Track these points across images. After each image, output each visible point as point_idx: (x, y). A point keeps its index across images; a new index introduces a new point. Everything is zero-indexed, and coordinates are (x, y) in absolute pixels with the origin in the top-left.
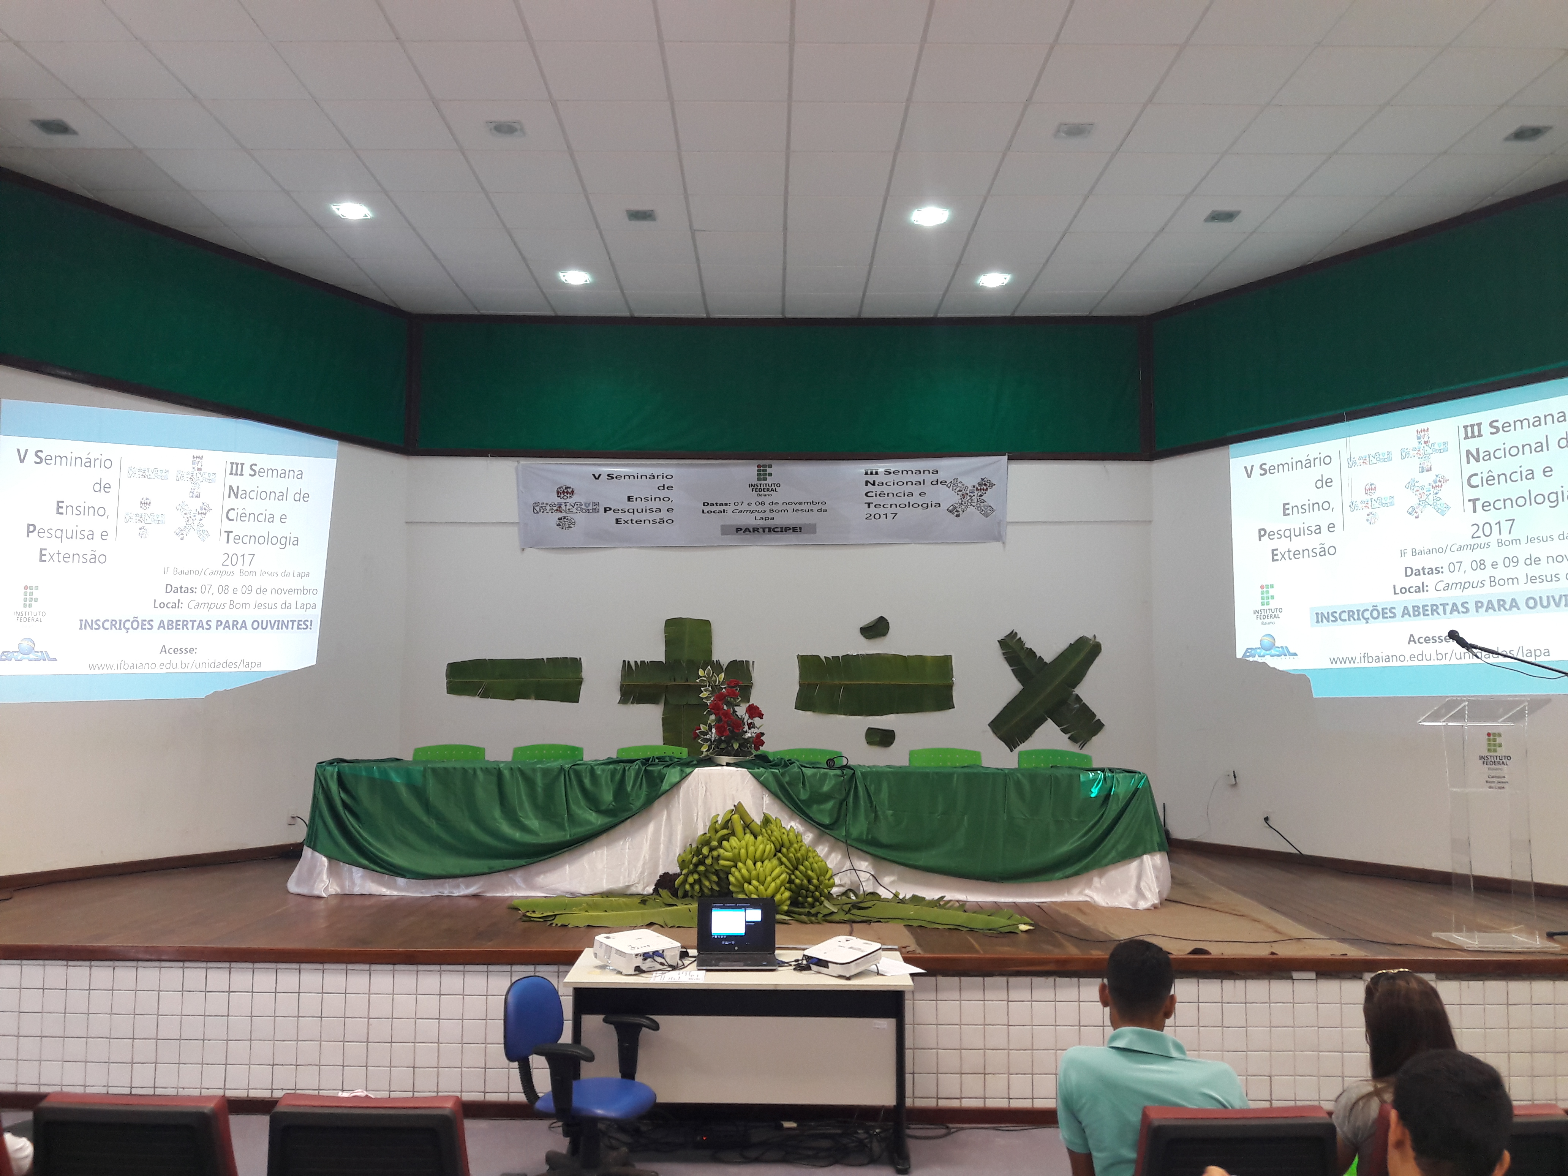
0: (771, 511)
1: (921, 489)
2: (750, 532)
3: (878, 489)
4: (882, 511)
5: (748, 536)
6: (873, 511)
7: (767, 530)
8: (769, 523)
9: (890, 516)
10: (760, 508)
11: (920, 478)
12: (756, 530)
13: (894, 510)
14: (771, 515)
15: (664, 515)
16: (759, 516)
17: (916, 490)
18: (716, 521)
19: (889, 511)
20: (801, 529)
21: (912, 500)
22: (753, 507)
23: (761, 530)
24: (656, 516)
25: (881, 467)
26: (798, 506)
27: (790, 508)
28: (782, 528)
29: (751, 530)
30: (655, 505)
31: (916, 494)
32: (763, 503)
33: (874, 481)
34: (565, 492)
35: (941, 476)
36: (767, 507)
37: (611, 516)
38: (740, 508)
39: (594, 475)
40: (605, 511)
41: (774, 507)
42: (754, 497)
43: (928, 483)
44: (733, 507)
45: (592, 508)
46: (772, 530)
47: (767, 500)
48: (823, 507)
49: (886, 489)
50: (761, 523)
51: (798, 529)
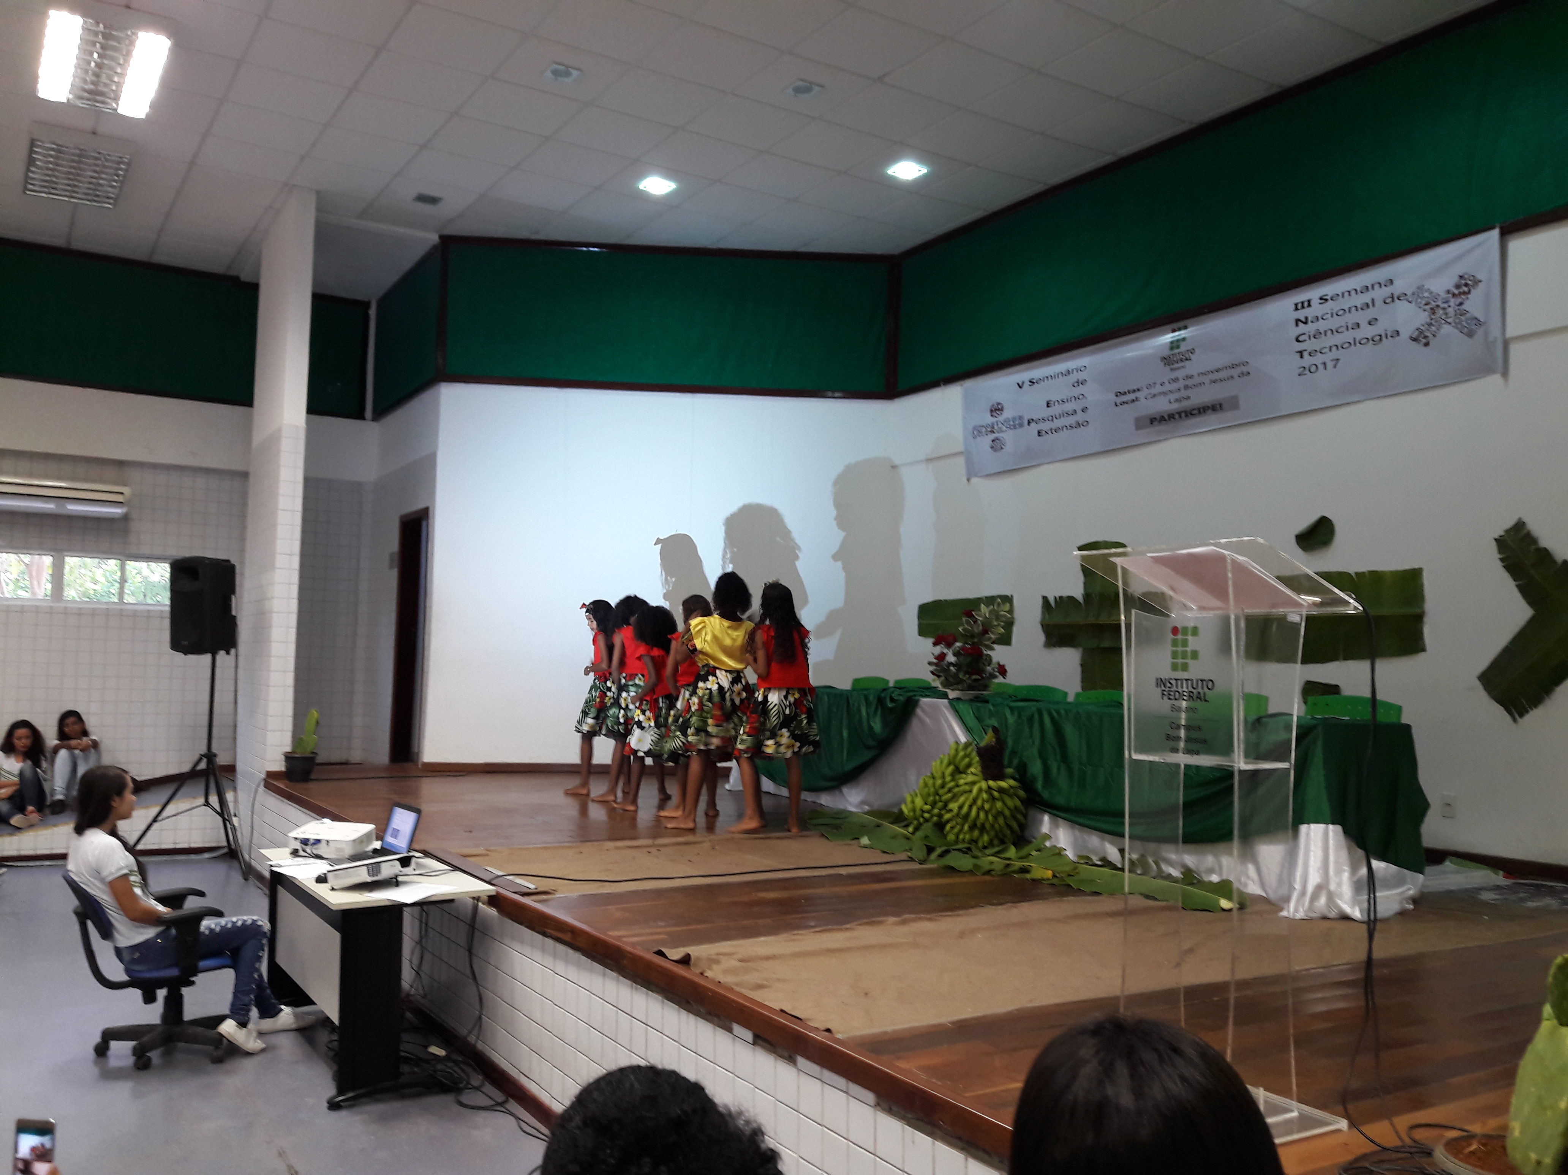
0: (1186, 387)
1: (1370, 313)
2: (1165, 420)
3: (1310, 328)
4: (1318, 359)
5: (1162, 427)
6: (1307, 360)
7: (1183, 415)
8: (1186, 404)
9: (1330, 365)
10: (1174, 386)
11: (1366, 298)
12: (1171, 416)
13: (1335, 354)
14: (1184, 393)
15: (1080, 417)
16: (1172, 397)
17: (1362, 317)
18: (1129, 413)
19: (1328, 357)
20: (1221, 405)
21: (1359, 334)
22: (1167, 387)
23: (1177, 416)
24: (1071, 420)
25: (1313, 293)
26: (1216, 375)
27: (1206, 379)
28: (1199, 409)
29: (1166, 418)
30: (1069, 407)
31: (1364, 324)
32: (1176, 380)
33: (1306, 318)
34: (996, 410)
35: (1398, 288)
36: (1181, 383)
37: (1034, 427)
38: (1153, 391)
39: (1018, 384)
40: (1029, 423)
41: (1190, 382)
42: (1166, 374)
43: (1379, 303)
44: (1145, 391)
45: (1017, 423)
46: (1188, 414)
47: (1180, 374)
48: (1244, 369)
49: (1322, 325)
50: (1175, 407)
51: (1218, 406)
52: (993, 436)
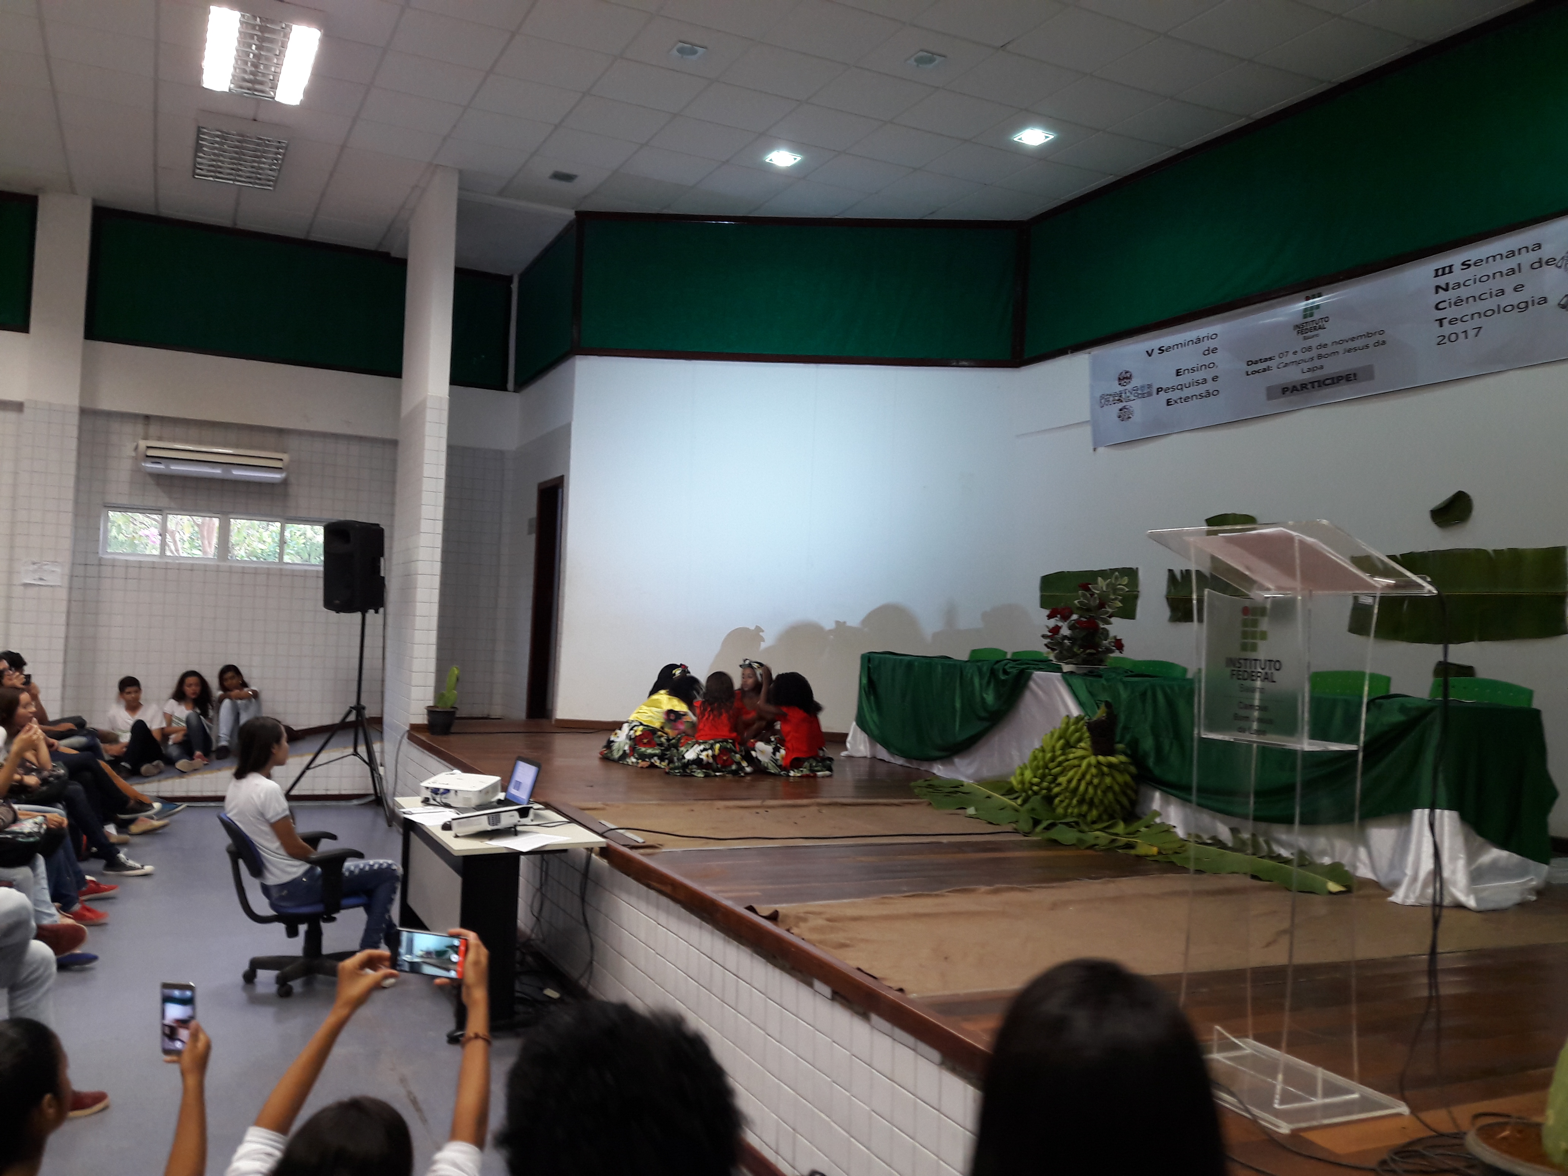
0: (1320, 357)
1: (1515, 280)
2: (1297, 390)
3: (1452, 295)
4: (1459, 327)
5: (1295, 398)
6: (1447, 329)
7: (1316, 384)
8: (1319, 374)
9: (1471, 333)
10: (1308, 355)
11: (1512, 263)
12: (1304, 386)
13: (1477, 322)
14: (1317, 363)
15: (1210, 386)
16: (1305, 366)
17: (1508, 283)
18: (1261, 382)
19: (1470, 325)
20: (1355, 375)
21: (1504, 301)
22: (1300, 356)
23: (1309, 386)
24: (1202, 389)
25: (1455, 258)
26: (1350, 345)
27: (1340, 348)
28: (1333, 379)
29: (1299, 388)
30: (1199, 376)
31: (1509, 290)
32: (1310, 349)
33: (1447, 284)
34: (1125, 378)
35: (1546, 252)
36: (1314, 353)
37: (1164, 396)
38: (1286, 360)
39: (1147, 352)
40: (1158, 392)
41: (1323, 351)
42: (1299, 343)
43: (1525, 267)
44: (1277, 360)
45: (1145, 392)
46: (1321, 383)
47: (1314, 343)
48: (1378, 338)
49: (1463, 292)
50: (1308, 376)
51: (1352, 376)
52: (1121, 405)
